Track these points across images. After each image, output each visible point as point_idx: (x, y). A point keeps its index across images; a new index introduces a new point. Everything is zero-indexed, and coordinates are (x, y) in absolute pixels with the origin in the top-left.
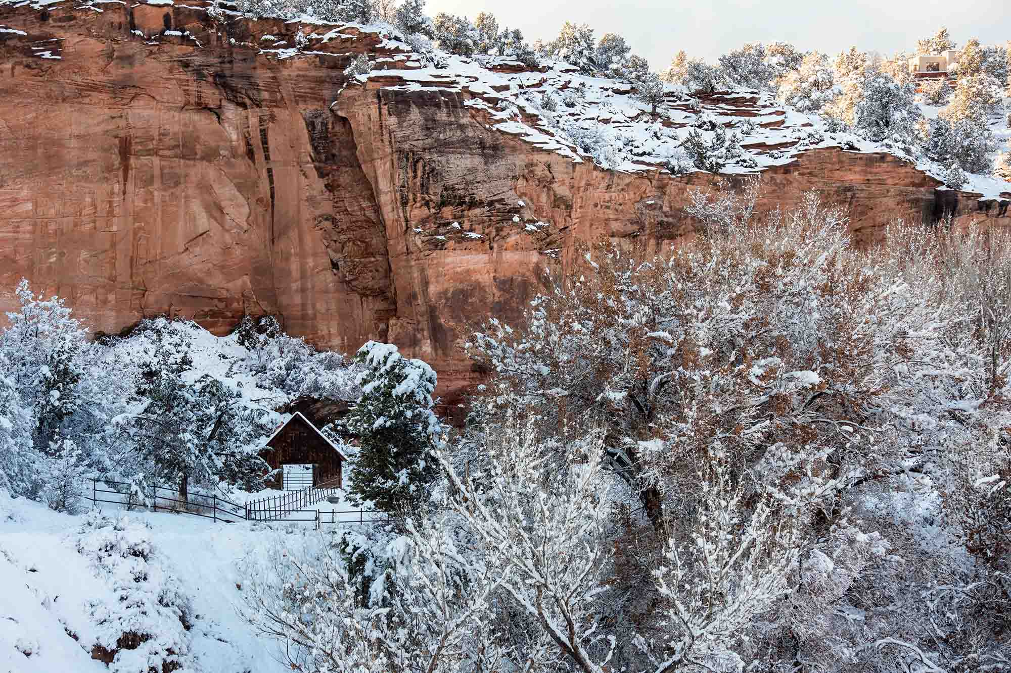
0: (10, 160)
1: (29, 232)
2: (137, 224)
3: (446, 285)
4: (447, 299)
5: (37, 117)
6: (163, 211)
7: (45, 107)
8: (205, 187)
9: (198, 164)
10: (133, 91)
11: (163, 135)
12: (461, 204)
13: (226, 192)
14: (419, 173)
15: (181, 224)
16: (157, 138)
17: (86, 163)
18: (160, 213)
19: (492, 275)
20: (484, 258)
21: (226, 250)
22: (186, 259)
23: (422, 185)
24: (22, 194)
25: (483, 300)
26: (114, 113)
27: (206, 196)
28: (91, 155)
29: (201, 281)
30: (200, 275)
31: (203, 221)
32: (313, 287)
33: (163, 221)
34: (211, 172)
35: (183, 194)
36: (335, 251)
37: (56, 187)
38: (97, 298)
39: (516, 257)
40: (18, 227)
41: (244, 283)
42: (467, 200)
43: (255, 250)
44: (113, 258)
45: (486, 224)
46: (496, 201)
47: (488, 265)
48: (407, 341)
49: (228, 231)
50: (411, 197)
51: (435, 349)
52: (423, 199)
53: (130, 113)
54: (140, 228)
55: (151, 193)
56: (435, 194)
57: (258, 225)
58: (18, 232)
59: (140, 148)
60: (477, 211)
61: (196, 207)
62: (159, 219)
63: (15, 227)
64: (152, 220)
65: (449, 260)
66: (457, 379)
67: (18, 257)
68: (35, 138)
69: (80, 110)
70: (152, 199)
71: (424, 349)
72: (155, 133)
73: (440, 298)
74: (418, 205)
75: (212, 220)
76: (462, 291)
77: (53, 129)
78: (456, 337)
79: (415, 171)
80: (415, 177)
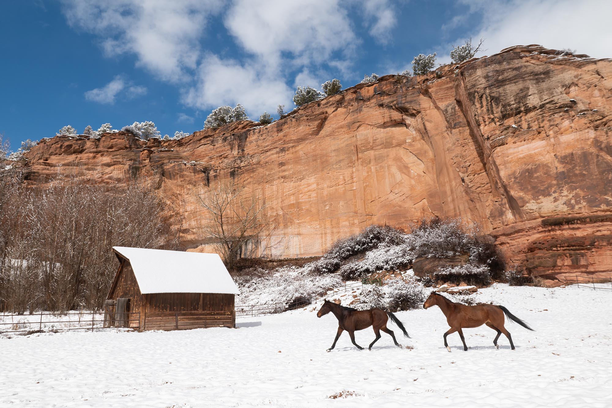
0: (306, 168)
1: (315, 197)
2: (365, 184)
3: (513, 169)
4: (516, 178)
5: (316, 147)
6: (377, 176)
7: (319, 142)
8: (398, 159)
9: (394, 149)
10: (358, 124)
11: (375, 140)
12: (519, 113)
13: (410, 159)
14: (485, 103)
15: (387, 180)
16: (372, 142)
17: (340, 161)
18: (375, 176)
19: (553, 154)
20: (544, 143)
21: (412, 188)
22: (392, 197)
23: (488, 110)
24: (312, 181)
25: (547, 173)
26: (351, 135)
27: (399, 164)
28: (342, 157)
29: (400, 206)
30: (400, 203)
31: (399, 176)
32: (457, 197)
33: (377, 180)
34: (401, 152)
35: (386, 165)
36: (463, 173)
37: (327, 175)
38: (349, 223)
39: (573, 137)
40: (310, 195)
41: (424, 203)
42: (522, 109)
43: (429, 185)
44: (355, 202)
45: (540, 120)
46: (547, 103)
47: (548, 148)
48: (497, 213)
49: (413, 178)
50: (481, 119)
51: (514, 215)
52: (489, 118)
53: (357, 134)
54: (366, 186)
55: (370, 168)
56: (497, 113)
57: (429, 172)
58: (310, 198)
59: (364, 148)
60: (532, 114)
61: (394, 170)
62: (375, 180)
63: (308, 196)
64: (372, 181)
65: (511, 151)
66: (534, 234)
67: (312, 209)
68: (315, 156)
69: (334, 138)
70: (371, 171)
71: (508, 217)
72: (371, 140)
73: (510, 179)
74: (487, 123)
75: (403, 174)
76: (528, 171)
77: (324, 150)
78: (525, 202)
79: (481, 103)
80: (482, 107)
